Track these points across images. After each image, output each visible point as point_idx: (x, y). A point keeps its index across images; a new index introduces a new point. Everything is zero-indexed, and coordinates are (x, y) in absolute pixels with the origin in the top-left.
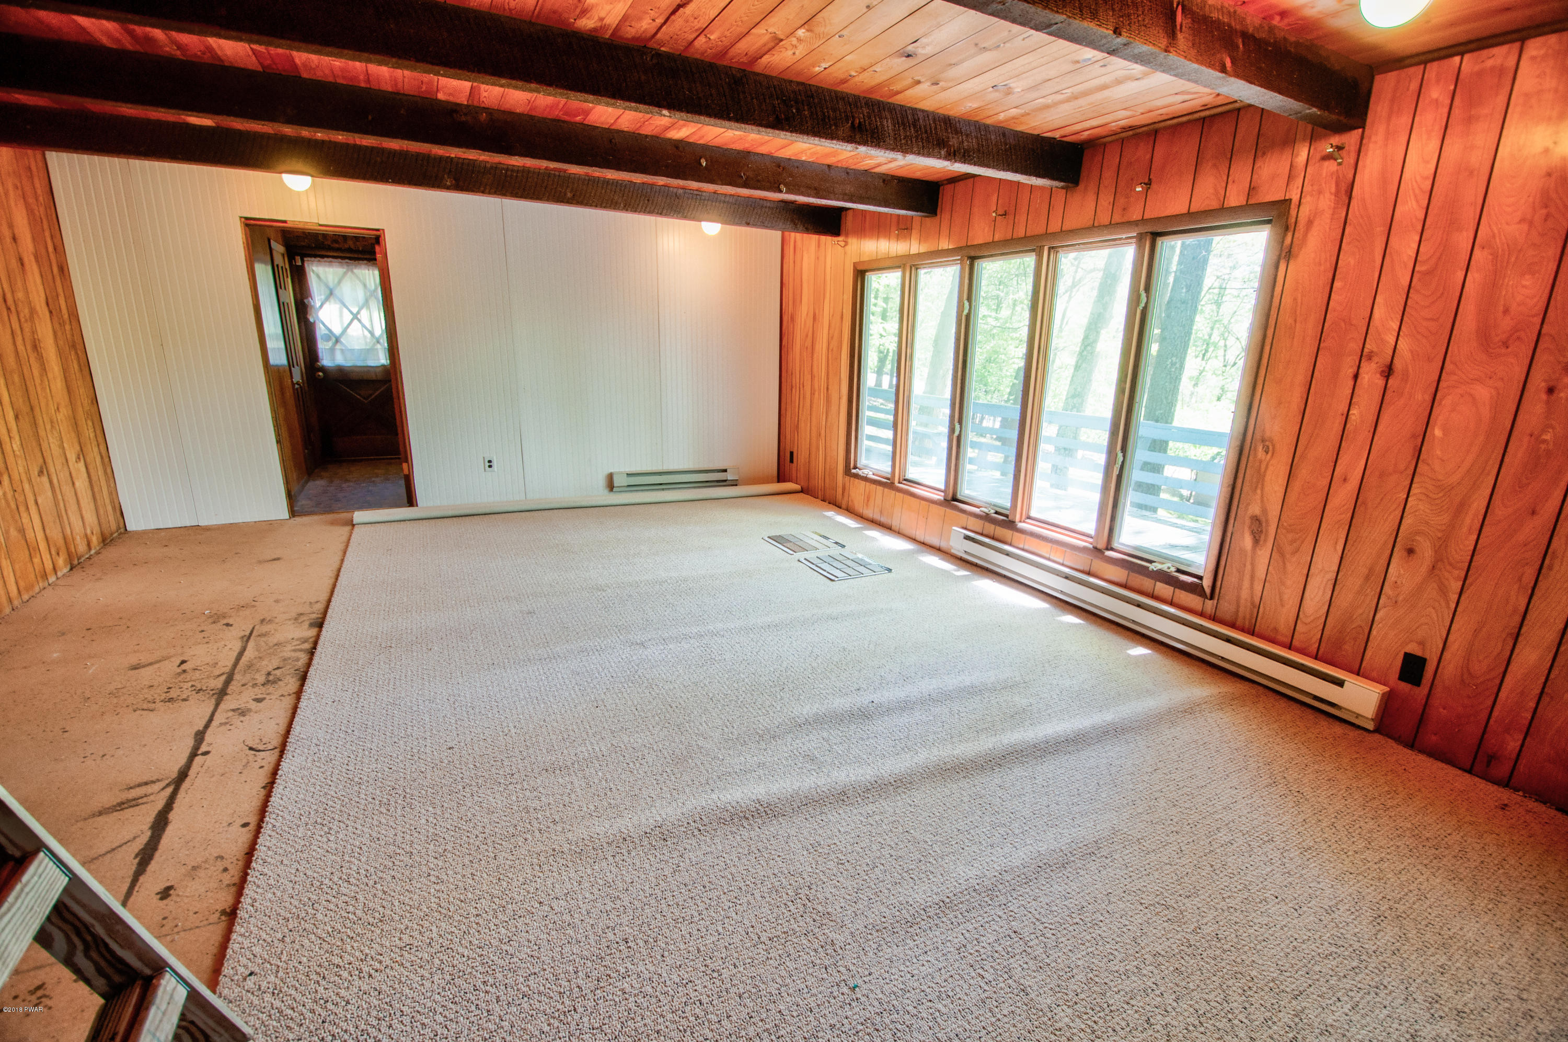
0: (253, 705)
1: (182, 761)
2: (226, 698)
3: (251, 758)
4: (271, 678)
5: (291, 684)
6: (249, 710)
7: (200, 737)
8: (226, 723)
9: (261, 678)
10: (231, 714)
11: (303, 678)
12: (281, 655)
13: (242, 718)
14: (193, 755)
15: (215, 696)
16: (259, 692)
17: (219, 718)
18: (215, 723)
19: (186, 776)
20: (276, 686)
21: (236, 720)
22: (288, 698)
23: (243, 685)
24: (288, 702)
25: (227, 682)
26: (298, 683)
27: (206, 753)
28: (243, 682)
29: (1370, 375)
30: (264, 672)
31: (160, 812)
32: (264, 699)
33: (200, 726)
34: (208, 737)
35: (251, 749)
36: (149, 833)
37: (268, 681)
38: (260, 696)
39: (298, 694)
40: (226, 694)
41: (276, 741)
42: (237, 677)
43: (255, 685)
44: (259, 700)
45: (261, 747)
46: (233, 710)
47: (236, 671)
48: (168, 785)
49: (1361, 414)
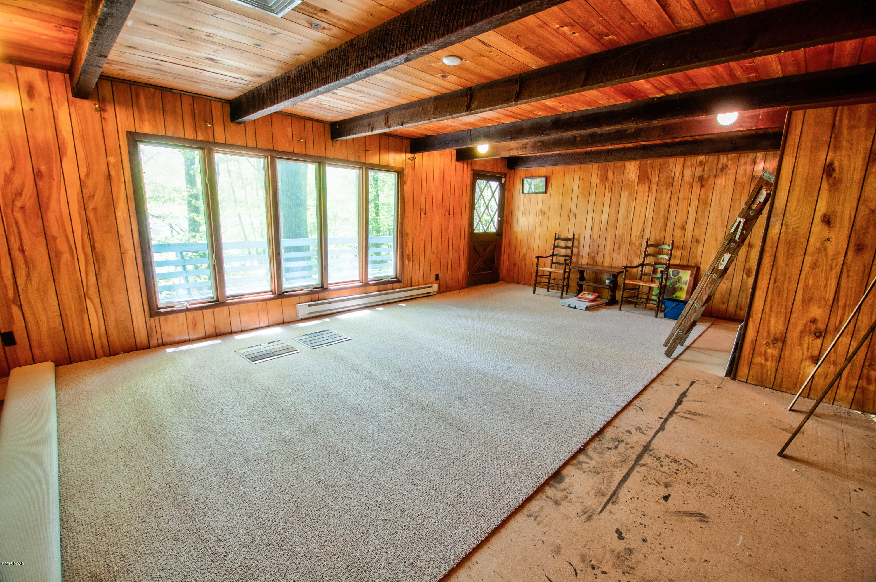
0: (633, 431)
1: (671, 420)
2: (645, 444)
3: (643, 406)
4: (616, 443)
5: (610, 433)
6: (636, 429)
7: (662, 428)
8: (649, 428)
9: (622, 446)
10: (645, 432)
11: (601, 432)
12: (601, 459)
13: (641, 426)
14: (666, 420)
15: (650, 448)
16: (628, 438)
17: (652, 433)
18: (654, 431)
19: (670, 413)
20: (616, 436)
21: (644, 427)
22: (615, 426)
23: (633, 447)
24: (616, 423)
25: (640, 457)
26: (605, 431)
27: (661, 418)
28: (632, 450)
29: (423, 215)
30: (618, 451)
31: (680, 404)
32: (626, 431)
33: (660, 434)
34: (658, 426)
35: (642, 410)
36: (683, 400)
37: (619, 442)
38: (628, 434)
39: (608, 424)
40: (644, 446)
41: (631, 408)
42: (634, 457)
43: (627, 444)
44: (629, 432)
45: (638, 408)
46: (643, 433)
47: (633, 462)
48: (677, 413)
49: (422, 224)
